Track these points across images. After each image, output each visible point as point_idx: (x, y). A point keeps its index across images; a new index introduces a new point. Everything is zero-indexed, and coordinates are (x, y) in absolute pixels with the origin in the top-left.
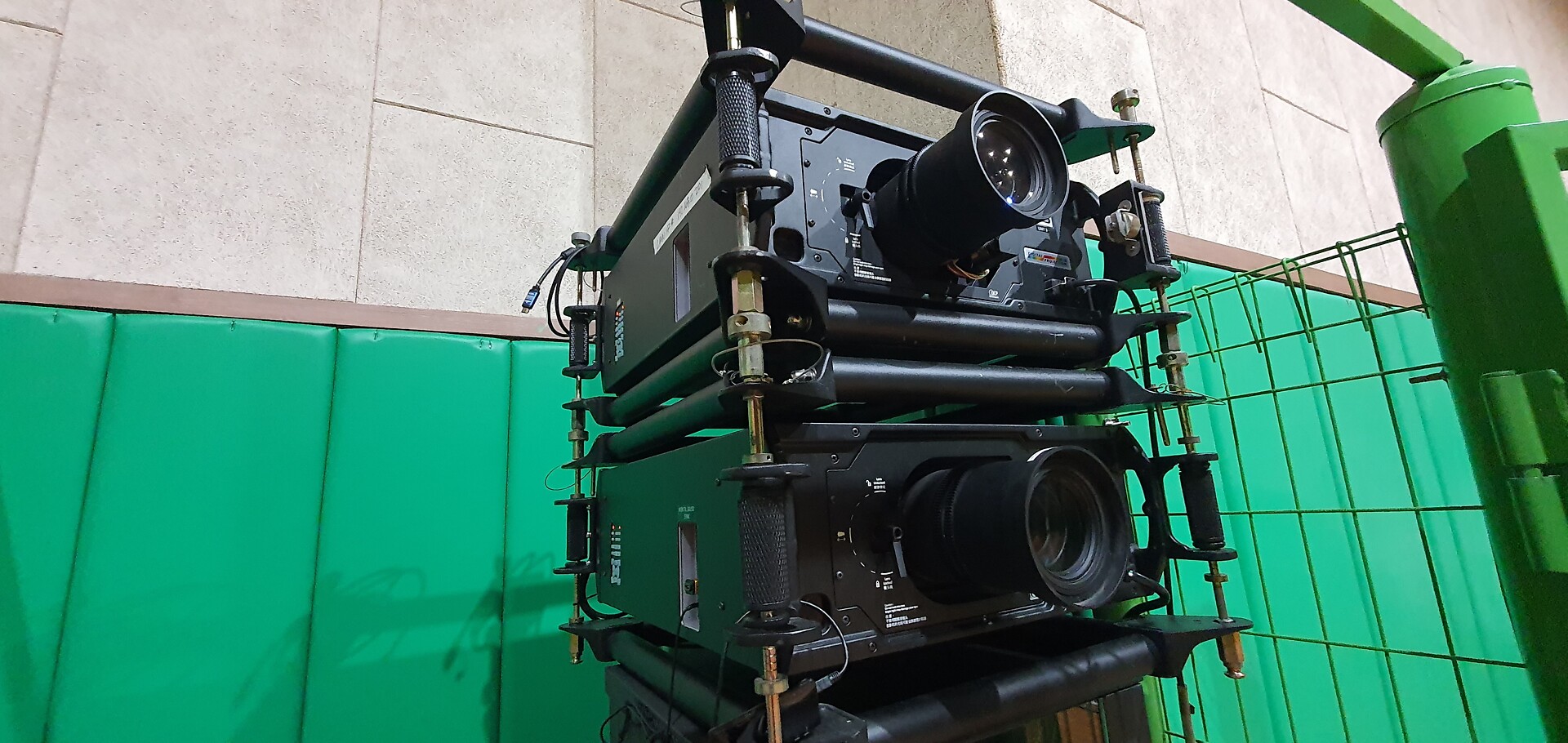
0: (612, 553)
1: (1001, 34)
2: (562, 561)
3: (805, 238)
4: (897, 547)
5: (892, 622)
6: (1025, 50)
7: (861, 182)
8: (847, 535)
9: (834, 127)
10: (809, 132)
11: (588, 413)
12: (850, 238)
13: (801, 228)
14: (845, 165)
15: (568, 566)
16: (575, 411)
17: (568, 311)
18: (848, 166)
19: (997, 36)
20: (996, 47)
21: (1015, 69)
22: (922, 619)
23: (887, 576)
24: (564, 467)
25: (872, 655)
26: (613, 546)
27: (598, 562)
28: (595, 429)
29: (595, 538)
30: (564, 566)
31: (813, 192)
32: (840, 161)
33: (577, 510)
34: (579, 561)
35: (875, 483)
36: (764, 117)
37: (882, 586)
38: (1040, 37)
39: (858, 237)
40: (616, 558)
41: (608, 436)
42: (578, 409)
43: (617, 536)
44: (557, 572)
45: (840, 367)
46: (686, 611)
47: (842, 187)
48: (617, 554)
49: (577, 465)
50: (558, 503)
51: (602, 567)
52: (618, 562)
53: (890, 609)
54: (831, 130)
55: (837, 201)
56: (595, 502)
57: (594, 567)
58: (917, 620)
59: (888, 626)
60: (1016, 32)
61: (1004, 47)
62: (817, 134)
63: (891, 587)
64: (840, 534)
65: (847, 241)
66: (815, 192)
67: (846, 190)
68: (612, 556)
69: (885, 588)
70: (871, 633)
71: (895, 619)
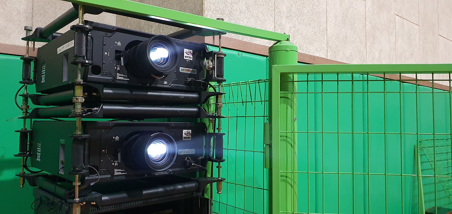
0: (38, 151)
2: (18, 152)
3: (102, 68)
4: (119, 155)
5: (116, 174)
7: (122, 49)
8: (105, 151)
9: (115, 32)
10: (106, 34)
11: (29, 100)
12: (117, 67)
13: (100, 65)
14: (118, 44)
15: (19, 154)
16: (24, 97)
22: (126, 173)
23: (116, 162)
24: (19, 118)
25: (108, 181)
26: (38, 148)
27: (32, 153)
28: (32, 106)
29: (31, 145)
30: (18, 154)
32: (116, 43)
33: (23, 134)
34: (24, 152)
35: (116, 138)
39: (119, 67)
40: (39, 152)
41: (37, 109)
42: (26, 97)
43: (39, 145)
44: (15, 156)
45: (106, 107)
46: (60, 169)
48: (40, 151)
49: (24, 118)
50: (16, 131)
51: (33, 155)
52: (40, 154)
53: (116, 170)
55: (114, 55)
56: (31, 133)
57: (30, 155)
58: (124, 173)
62: (109, 35)
63: (117, 165)
64: (103, 151)
65: (115, 68)
66: (107, 53)
67: (117, 52)
68: (37, 152)
69: (115, 165)
70: (109, 176)
71: (117, 173)
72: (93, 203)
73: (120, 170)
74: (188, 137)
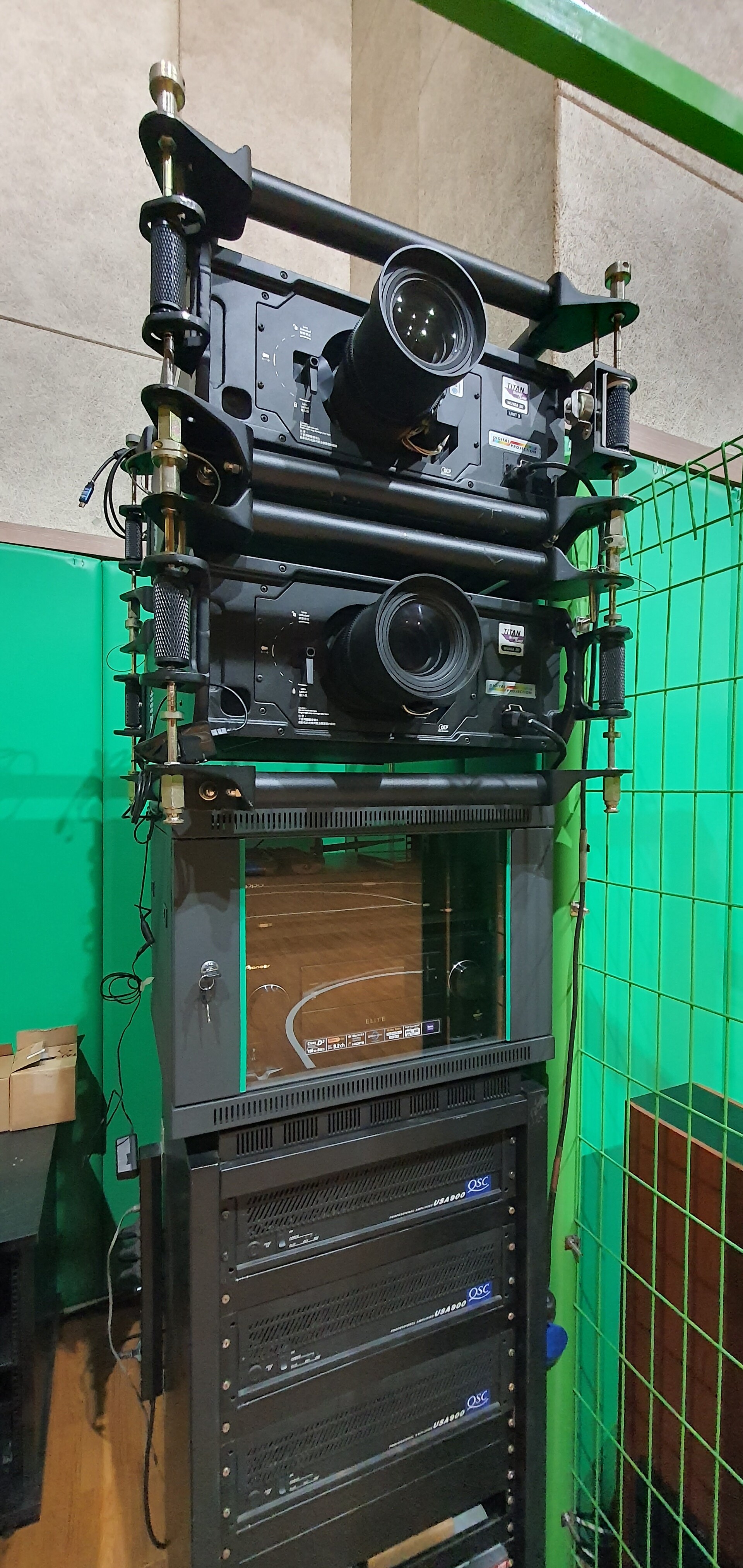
1: (561, 213)
3: (253, 399)
4: (309, 663)
5: (302, 722)
6: (588, 233)
7: (315, 349)
8: (270, 650)
9: (293, 293)
10: (265, 296)
11: (139, 602)
12: (299, 403)
13: (250, 389)
14: (301, 333)
16: (132, 602)
17: (124, 510)
18: (304, 333)
19: (557, 215)
20: (554, 229)
21: (572, 256)
22: (331, 724)
23: (303, 687)
24: (124, 650)
25: (279, 737)
31: (265, 355)
32: (296, 328)
33: (132, 685)
35: (300, 615)
36: (206, 273)
37: (297, 693)
38: (613, 218)
39: (307, 403)
42: (134, 599)
45: (261, 508)
47: (296, 353)
49: (134, 649)
53: (302, 711)
54: (289, 296)
55: (290, 368)
56: (146, 677)
58: (327, 724)
59: (299, 722)
60: (581, 210)
61: (562, 229)
62: (275, 299)
63: (306, 696)
64: (264, 648)
65: (295, 405)
66: (268, 356)
67: (300, 357)
69: (300, 695)
70: (284, 724)
71: (305, 719)
72: (233, 793)
73: (315, 712)
74: (515, 648)
